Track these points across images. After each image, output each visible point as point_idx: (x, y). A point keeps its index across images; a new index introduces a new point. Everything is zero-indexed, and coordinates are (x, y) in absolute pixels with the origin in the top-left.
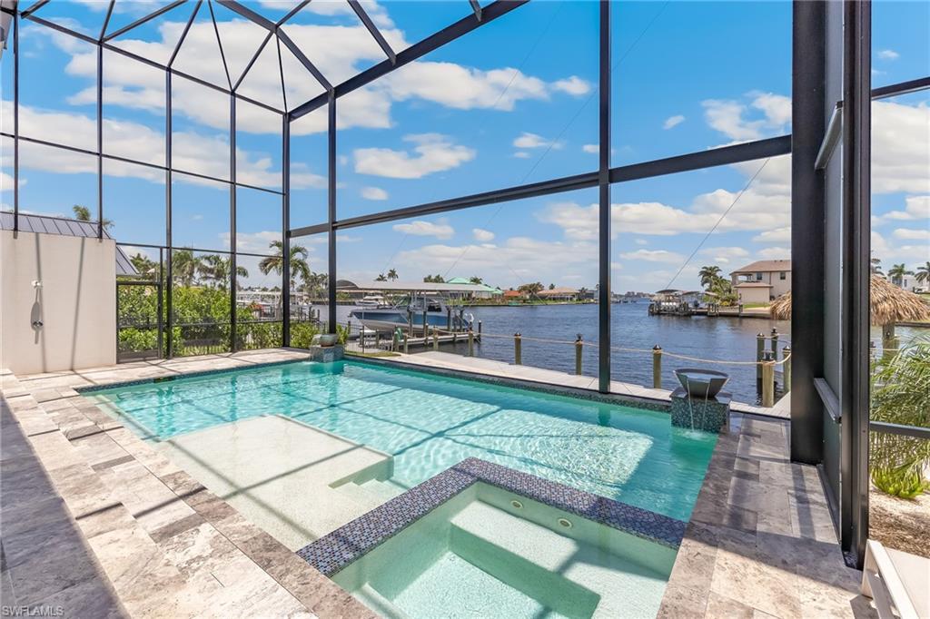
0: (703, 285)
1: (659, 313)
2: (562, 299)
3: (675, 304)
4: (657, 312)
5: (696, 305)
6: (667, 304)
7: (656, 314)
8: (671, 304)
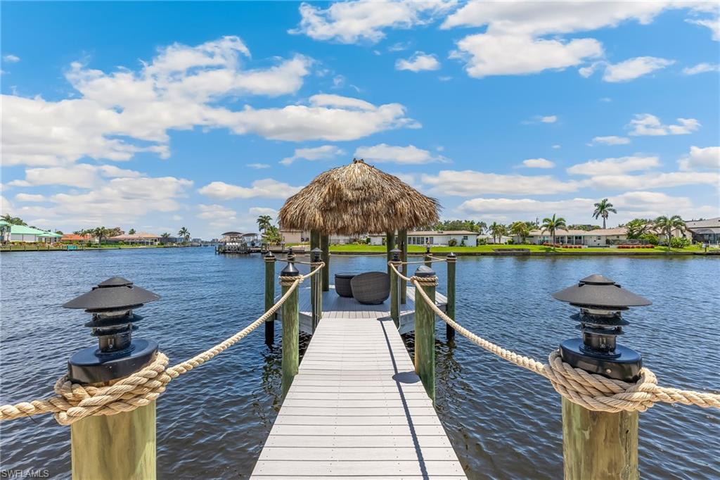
0: (260, 230)
1: (224, 252)
2: (143, 243)
3: (237, 244)
4: (223, 251)
5: (253, 245)
6: (231, 244)
7: (222, 253)
8: (234, 244)
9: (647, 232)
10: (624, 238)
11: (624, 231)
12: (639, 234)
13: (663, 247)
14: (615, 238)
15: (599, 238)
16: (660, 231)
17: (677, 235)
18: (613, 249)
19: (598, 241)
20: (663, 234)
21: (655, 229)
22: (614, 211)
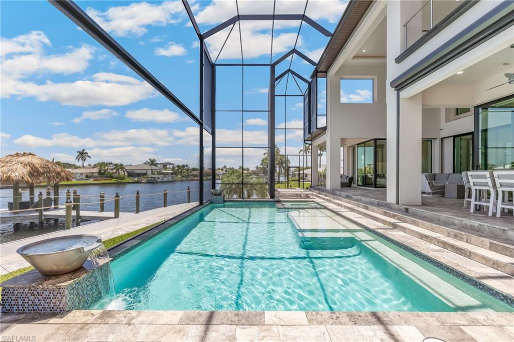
9: (108, 171)
10: (96, 175)
11: (96, 170)
12: (105, 172)
13: (116, 180)
14: (91, 174)
15: (82, 174)
16: (114, 171)
17: (122, 173)
18: (91, 181)
19: (82, 176)
20: (116, 173)
21: (112, 170)
22: (89, 157)
